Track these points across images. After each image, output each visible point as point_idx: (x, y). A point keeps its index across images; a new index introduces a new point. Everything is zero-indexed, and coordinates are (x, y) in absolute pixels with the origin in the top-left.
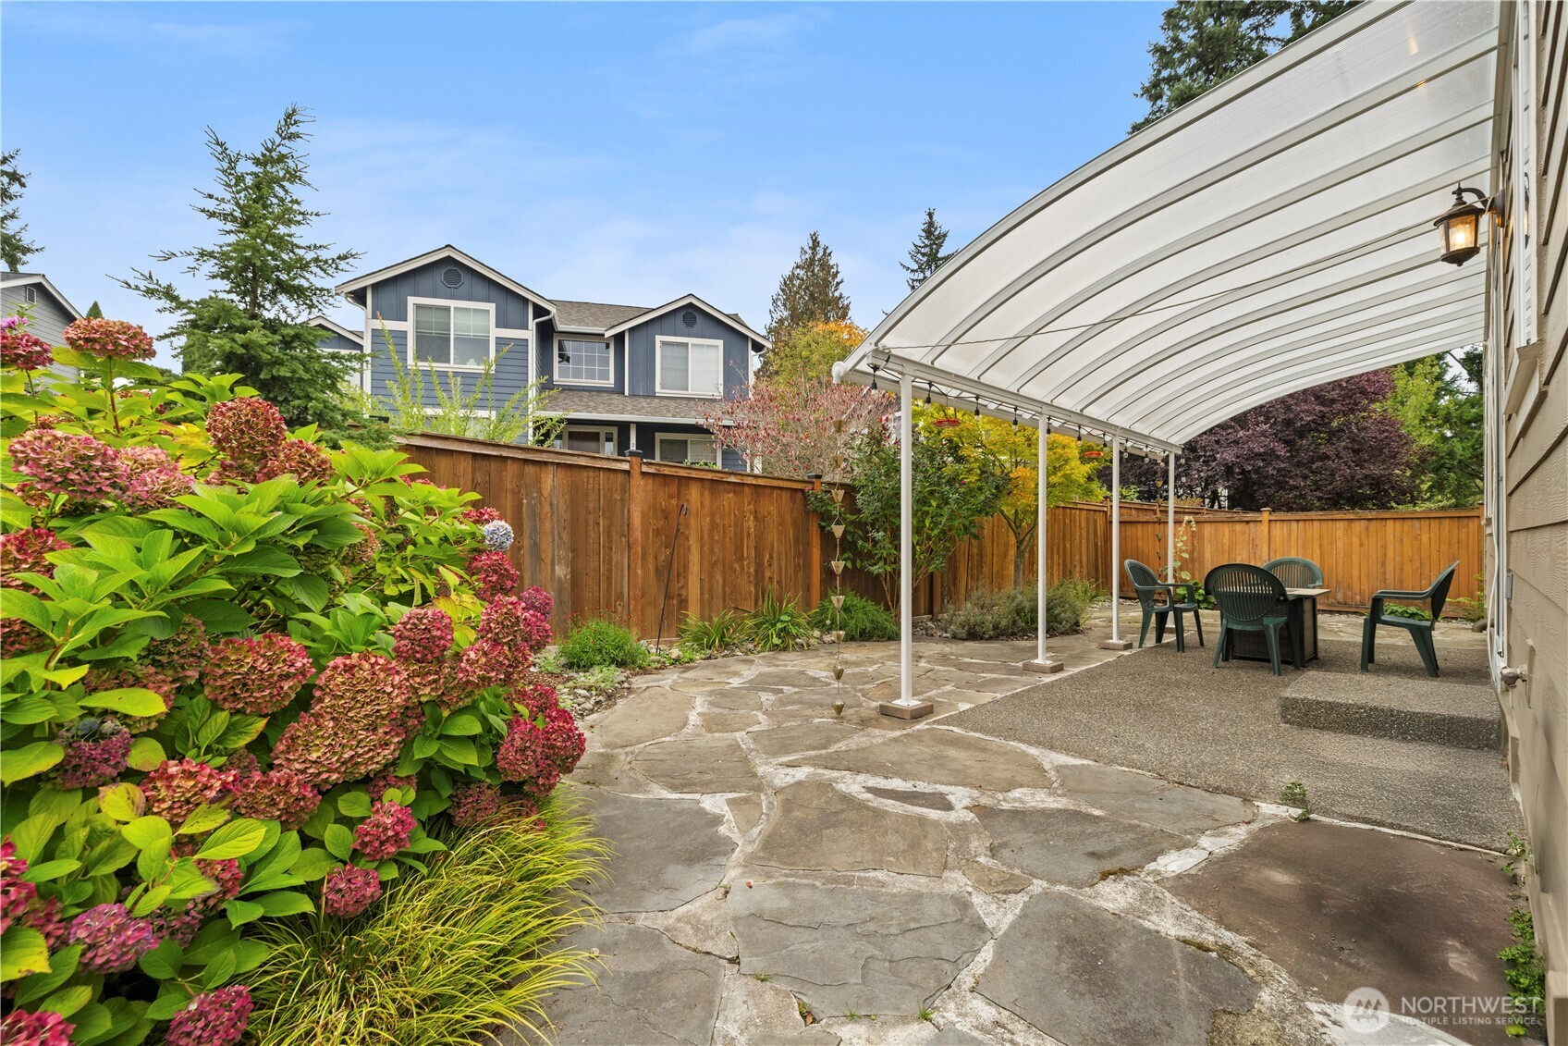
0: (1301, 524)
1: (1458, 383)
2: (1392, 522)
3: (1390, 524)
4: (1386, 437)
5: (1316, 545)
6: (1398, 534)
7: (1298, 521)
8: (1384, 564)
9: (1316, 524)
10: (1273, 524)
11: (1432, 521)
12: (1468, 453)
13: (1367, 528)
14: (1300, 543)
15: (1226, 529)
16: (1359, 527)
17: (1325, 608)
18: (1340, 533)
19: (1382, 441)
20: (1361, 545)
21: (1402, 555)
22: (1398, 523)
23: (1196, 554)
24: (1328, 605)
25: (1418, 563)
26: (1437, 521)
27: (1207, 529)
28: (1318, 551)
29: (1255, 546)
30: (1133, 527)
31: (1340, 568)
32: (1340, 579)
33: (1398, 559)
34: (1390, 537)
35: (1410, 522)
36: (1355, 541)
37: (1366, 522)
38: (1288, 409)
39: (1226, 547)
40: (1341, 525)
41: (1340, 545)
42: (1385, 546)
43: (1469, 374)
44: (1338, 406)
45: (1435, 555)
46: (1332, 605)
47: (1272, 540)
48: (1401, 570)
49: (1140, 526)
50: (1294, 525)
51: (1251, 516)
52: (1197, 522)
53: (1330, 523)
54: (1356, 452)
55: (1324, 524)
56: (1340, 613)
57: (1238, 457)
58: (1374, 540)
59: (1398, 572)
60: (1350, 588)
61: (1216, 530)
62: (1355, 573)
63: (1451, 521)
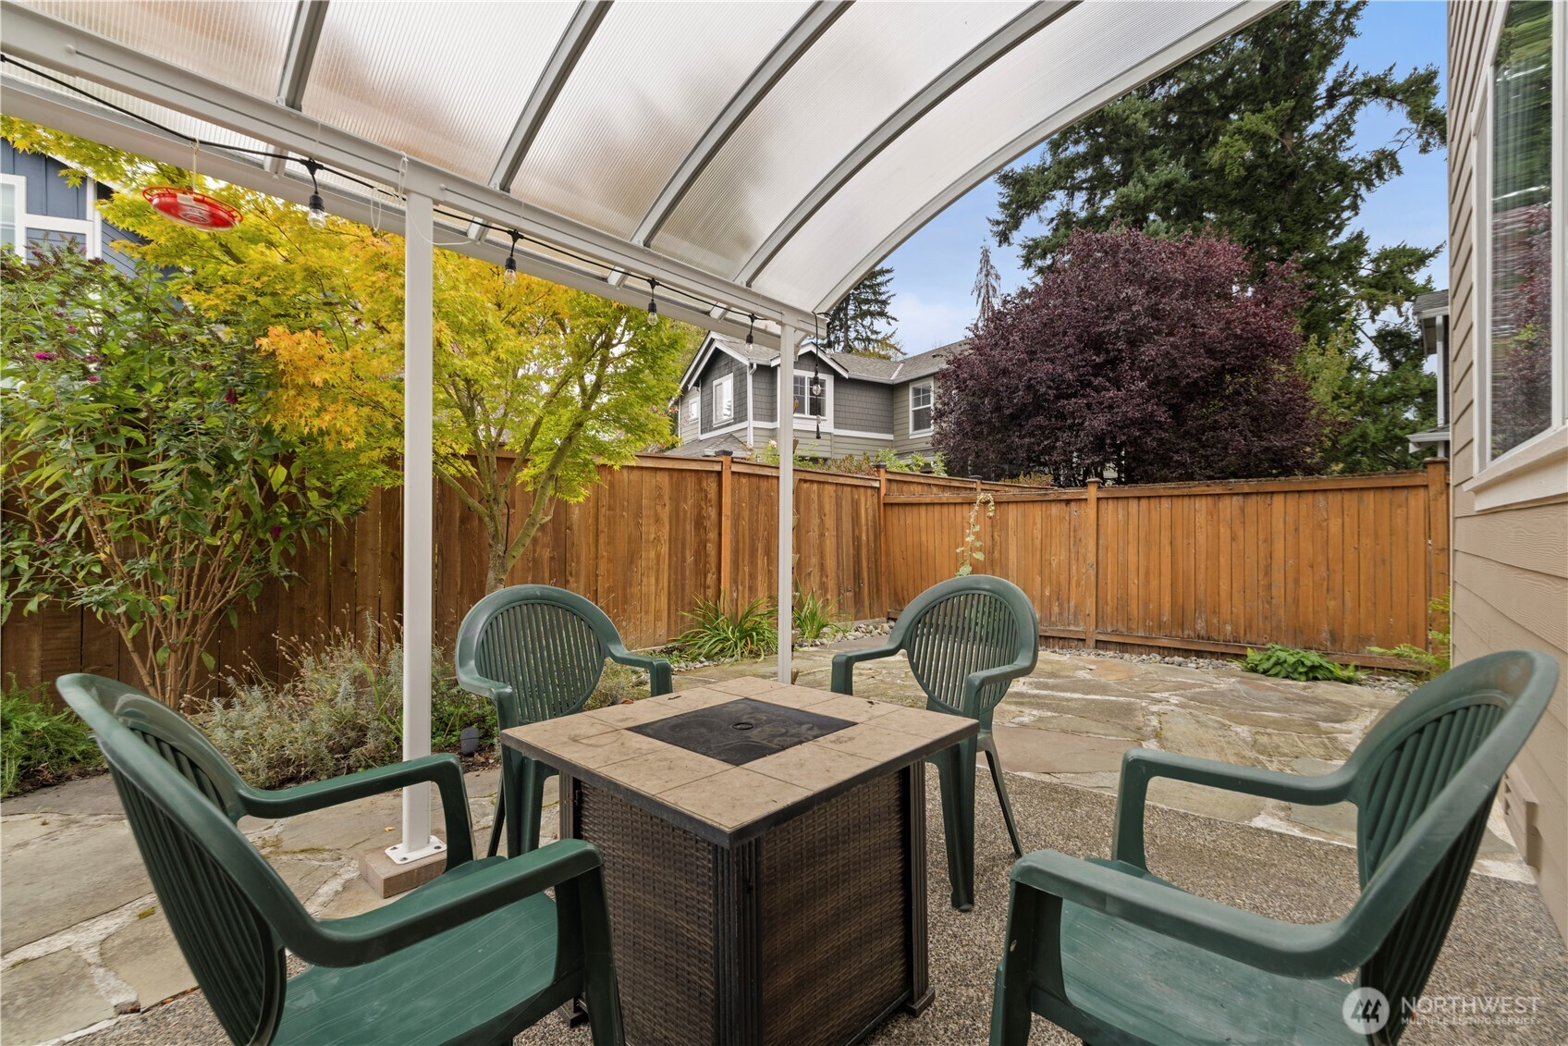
0: (1144, 503)
1: (1369, 361)
2: (1281, 497)
3: (1278, 501)
4: (1290, 399)
5: (1165, 541)
6: (1290, 519)
7: (1139, 498)
8: (1268, 571)
9: (1166, 503)
10: (1103, 504)
11: (1347, 496)
12: (1381, 436)
13: (1242, 510)
14: (1142, 535)
15: (1037, 512)
16: (1229, 506)
17: (1178, 645)
18: (1201, 518)
19: (1284, 404)
20: (1233, 539)
21: (1297, 557)
22: (1292, 499)
23: (996, 554)
24: (1183, 639)
25: (1323, 568)
26: (1355, 496)
27: (1013, 513)
28: (1168, 549)
29: (1078, 541)
30: (915, 510)
31: (1201, 577)
32: (1201, 596)
33: (1290, 562)
34: (1278, 525)
35: (1309, 497)
36: (1224, 531)
37: (1240, 498)
38: (1174, 364)
39: (1038, 542)
40: (1202, 504)
41: (1201, 538)
42: (1269, 541)
43: (1381, 352)
44: (1232, 360)
45: (1351, 556)
46: (1189, 640)
47: (1102, 531)
48: (1297, 581)
49: (923, 509)
50: (1133, 504)
51: (1071, 492)
52: (997, 503)
53: (1186, 500)
54: (1254, 419)
55: (1178, 503)
56: (1199, 654)
57: (1109, 425)
58: (1253, 529)
59: (1291, 585)
60: (1216, 611)
61: (1024, 516)
62: (1224, 587)
63: (1379, 494)
